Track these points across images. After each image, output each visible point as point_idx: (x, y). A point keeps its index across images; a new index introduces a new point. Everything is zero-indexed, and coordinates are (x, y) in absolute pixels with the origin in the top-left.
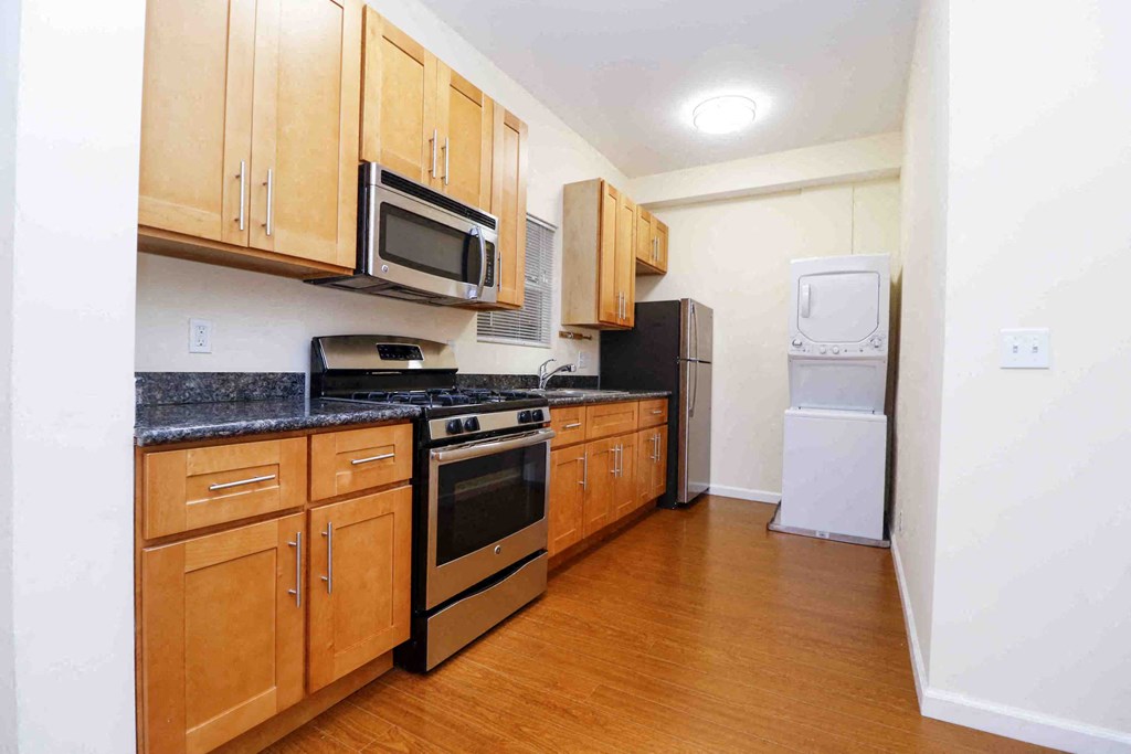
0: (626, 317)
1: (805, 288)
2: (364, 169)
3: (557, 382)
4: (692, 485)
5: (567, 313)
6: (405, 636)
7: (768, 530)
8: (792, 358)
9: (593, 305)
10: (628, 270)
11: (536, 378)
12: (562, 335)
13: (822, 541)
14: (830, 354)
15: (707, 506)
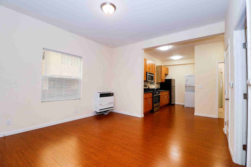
0: (164, 81)
1: (187, 78)
2: (147, 72)
3: (157, 89)
4: (173, 103)
5: (157, 81)
6: (152, 109)
7: (183, 107)
8: (185, 86)
9: (160, 80)
10: (164, 75)
11: (154, 89)
12: (157, 83)
13: (190, 108)
14: (190, 86)
15: (175, 106)
